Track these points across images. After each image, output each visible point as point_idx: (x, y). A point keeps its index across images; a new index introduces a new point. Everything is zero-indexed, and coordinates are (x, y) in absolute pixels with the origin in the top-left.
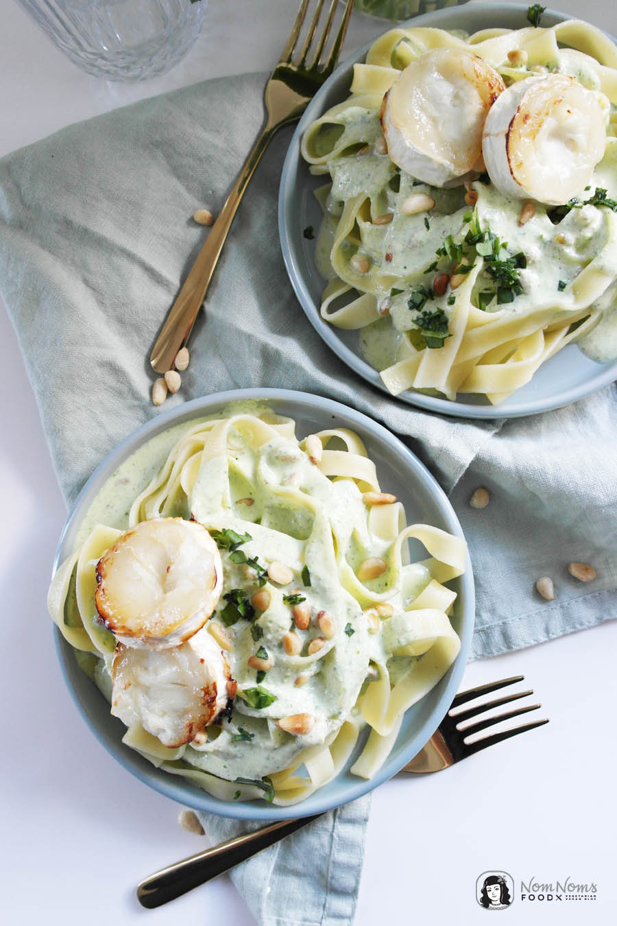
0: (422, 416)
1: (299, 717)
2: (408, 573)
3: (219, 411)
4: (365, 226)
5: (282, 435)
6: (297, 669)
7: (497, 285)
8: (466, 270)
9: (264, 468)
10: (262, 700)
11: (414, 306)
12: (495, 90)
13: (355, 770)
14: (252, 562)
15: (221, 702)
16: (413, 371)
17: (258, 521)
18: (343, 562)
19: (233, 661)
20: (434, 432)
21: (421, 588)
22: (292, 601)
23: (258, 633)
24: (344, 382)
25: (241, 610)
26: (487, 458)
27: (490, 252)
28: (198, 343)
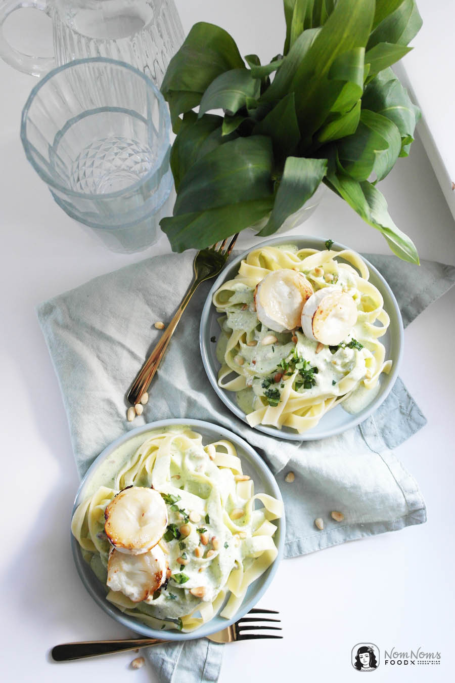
0: (265, 437)
1: (201, 588)
2: (255, 515)
3: (164, 429)
4: (243, 345)
5: (196, 444)
6: (201, 564)
7: (304, 380)
8: (290, 374)
9: (187, 460)
10: (182, 579)
11: (265, 386)
12: (308, 293)
13: (223, 614)
14: (182, 511)
15: (163, 581)
16: (262, 416)
17: (182, 488)
18: (224, 510)
19: (169, 559)
20: (271, 447)
21: (260, 524)
22: (201, 531)
23: (183, 546)
24: (228, 417)
25: (175, 534)
26: (295, 461)
27: (302, 367)
28: (152, 391)
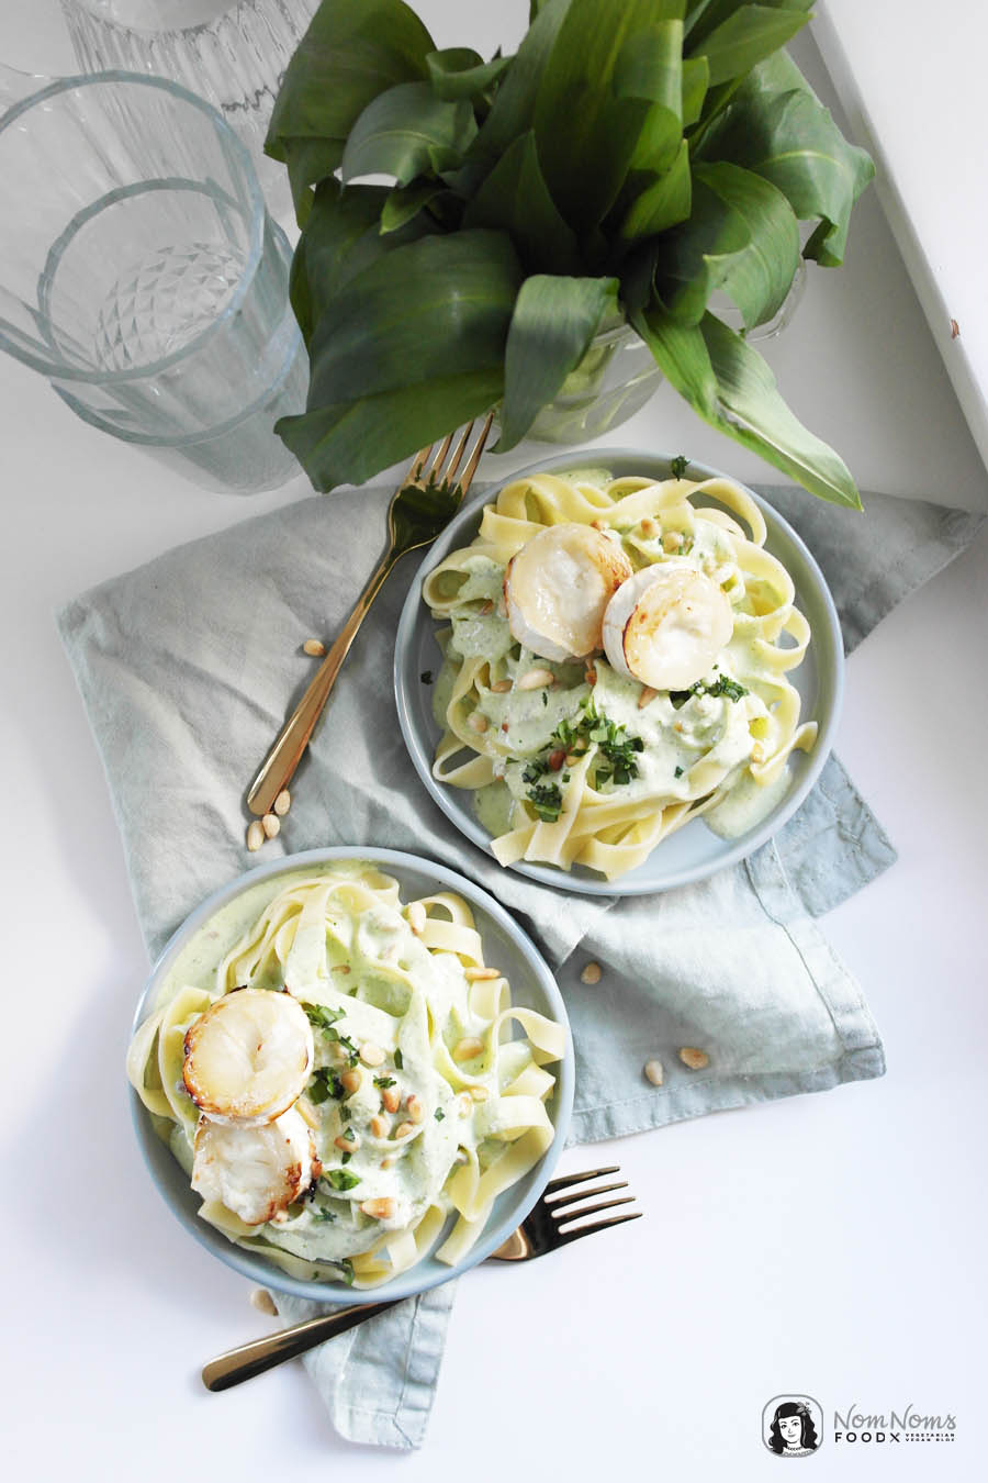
0: (533, 889)
1: (383, 1202)
2: (506, 1054)
3: (321, 867)
4: (483, 691)
5: (385, 901)
6: (384, 1152)
7: (613, 765)
8: (581, 754)
9: (363, 936)
10: (346, 1182)
11: (528, 779)
12: (619, 576)
13: (440, 1255)
14: (345, 1041)
15: (304, 1182)
16: (525, 842)
17: (353, 993)
18: (439, 1041)
19: (320, 1140)
20: (545, 909)
21: (520, 1069)
22: (383, 1084)
23: (346, 1114)
24: (451, 843)
25: (330, 1089)
26: (595, 939)
27: (605, 738)
28: (301, 786)
